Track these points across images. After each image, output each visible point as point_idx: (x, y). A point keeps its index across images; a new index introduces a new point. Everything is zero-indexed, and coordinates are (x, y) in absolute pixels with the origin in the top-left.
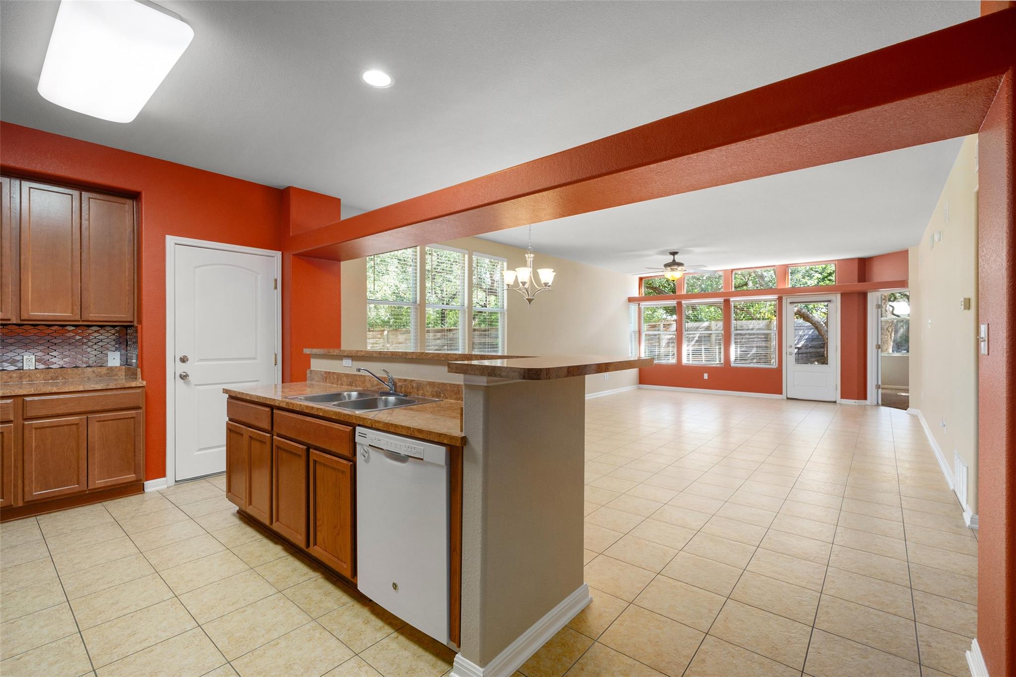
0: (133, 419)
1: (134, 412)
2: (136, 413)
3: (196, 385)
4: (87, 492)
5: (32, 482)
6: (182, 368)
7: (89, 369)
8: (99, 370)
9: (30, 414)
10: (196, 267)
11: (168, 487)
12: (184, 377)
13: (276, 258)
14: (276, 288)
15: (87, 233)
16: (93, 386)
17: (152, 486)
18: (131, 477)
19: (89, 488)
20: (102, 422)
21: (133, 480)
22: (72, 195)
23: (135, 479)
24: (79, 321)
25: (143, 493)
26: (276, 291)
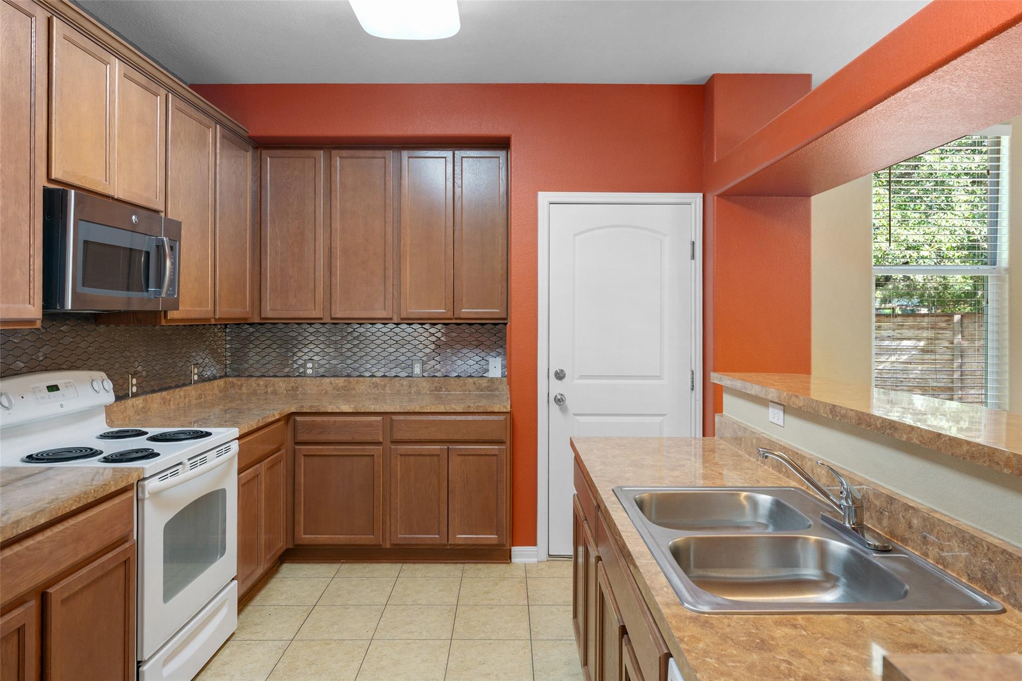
0: (495, 457)
1: (496, 447)
2: (499, 449)
3: (576, 415)
4: (448, 547)
5: (397, 521)
6: (557, 387)
7: (470, 380)
8: (480, 382)
9: (398, 436)
10: (576, 235)
11: (538, 562)
12: (560, 401)
13: (693, 205)
14: (693, 257)
15: (459, 203)
16: (454, 406)
17: (521, 554)
18: (491, 538)
19: (449, 543)
20: (463, 457)
21: (494, 542)
22: (445, 158)
23: (497, 543)
24: (452, 319)
25: (509, 563)
26: (693, 261)
